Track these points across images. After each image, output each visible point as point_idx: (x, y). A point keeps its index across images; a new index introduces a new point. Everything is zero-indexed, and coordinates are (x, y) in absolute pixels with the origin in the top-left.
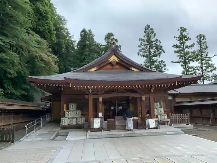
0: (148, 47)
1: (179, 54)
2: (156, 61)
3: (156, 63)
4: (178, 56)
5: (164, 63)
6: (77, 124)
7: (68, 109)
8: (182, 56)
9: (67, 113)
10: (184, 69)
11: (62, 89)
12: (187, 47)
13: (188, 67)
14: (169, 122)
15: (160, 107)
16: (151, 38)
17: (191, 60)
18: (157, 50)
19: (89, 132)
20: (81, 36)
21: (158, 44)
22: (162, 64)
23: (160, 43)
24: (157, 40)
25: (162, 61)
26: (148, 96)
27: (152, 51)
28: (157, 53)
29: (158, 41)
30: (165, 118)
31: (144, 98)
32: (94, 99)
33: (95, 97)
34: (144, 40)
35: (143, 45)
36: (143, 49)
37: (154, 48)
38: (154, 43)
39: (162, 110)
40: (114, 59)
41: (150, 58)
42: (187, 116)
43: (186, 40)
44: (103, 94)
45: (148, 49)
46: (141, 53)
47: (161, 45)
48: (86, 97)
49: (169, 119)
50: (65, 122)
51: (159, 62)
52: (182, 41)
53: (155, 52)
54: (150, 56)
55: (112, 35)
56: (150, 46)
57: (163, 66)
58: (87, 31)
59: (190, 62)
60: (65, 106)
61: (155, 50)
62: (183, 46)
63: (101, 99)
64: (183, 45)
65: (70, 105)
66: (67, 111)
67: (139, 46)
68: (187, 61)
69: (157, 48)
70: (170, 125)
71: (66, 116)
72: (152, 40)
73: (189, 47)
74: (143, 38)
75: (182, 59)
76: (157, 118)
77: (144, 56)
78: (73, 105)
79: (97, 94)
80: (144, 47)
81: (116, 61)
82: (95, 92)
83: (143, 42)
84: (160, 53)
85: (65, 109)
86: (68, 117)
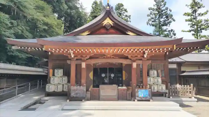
0: (158, 16)
1: (190, 23)
2: (165, 31)
3: (166, 33)
4: (189, 24)
5: (174, 32)
6: (63, 91)
7: (54, 75)
8: (194, 25)
9: (52, 79)
10: (195, 37)
12: (199, 14)
13: (199, 36)
14: (168, 93)
15: (157, 76)
16: (161, 7)
17: (203, 29)
18: (167, 20)
19: (68, 101)
20: (93, 8)
21: (168, 12)
22: (172, 33)
23: (171, 12)
24: (167, 9)
25: (172, 30)
26: (140, 62)
27: (162, 20)
28: (167, 22)
29: (169, 9)
30: (162, 89)
31: (135, 65)
32: (76, 65)
33: (78, 62)
34: (153, 9)
35: (152, 14)
36: (152, 18)
37: (164, 17)
38: (164, 12)
39: (160, 80)
40: (108, 23)
41: (160, 28)
42: (190, 88)
43: (199, 8)
44: (87, 59)
45: (157, 18)
46: (151, 22)
47: (171, 13)
48: (68, 62)
49: (168, 90)
50: (50, 88)
51: (169, 31)
52: (194, 9)
53: (165, 21)
54: (159, 26)
55: (122, 5)
56: (160, 16)
57: (173, 35)
58: (98, 3)
59: (202, 30)
60: (51, 71)
61: (165, 18)
62: (196, 14)
63: (84, 65)
64: (196, 12)
65: (56, 71)
66: (53, 77)
67: (148, 16)
68: (199, 29)
69: (167, 17)
70: (168, 97)
71: (51, 82)
72: (163, 9)
73: (202, 14)
74: (153, 7)
75: (194, 27)
76: (150, 89)
77: (153, 25)
78: (59, 71)
79: (81, 60)
80: (154, 16)
81: (111, 24)
82: (79, 57)
83: (153, 12)
84: (170, 22)
85: (51, 75)
86: (53, 83)
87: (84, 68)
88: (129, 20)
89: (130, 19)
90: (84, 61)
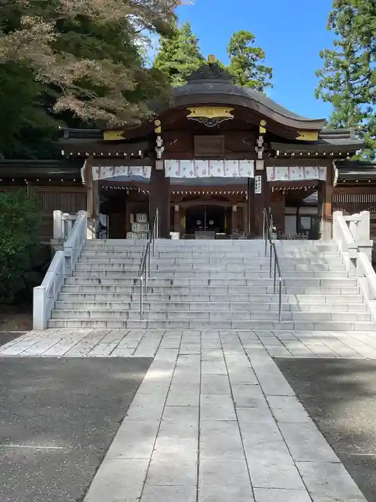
7: (135, 221)
9: (134, 225)
11: (128, 192)
44: (180, 202)
46: (325, 91)
60: (132, 216)
63: (177, 208)
65: (138, 216)
66: (134, 223)
71: (133, 230)
78: (143, 216)
85: (132, 221)
86: (135, 231)
87: (177, 212)
88: (267, 80)
89: (271, 77)
90: (178, 203)
